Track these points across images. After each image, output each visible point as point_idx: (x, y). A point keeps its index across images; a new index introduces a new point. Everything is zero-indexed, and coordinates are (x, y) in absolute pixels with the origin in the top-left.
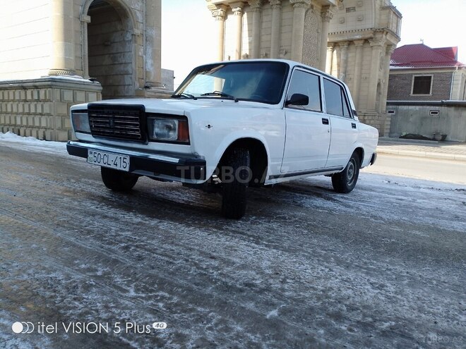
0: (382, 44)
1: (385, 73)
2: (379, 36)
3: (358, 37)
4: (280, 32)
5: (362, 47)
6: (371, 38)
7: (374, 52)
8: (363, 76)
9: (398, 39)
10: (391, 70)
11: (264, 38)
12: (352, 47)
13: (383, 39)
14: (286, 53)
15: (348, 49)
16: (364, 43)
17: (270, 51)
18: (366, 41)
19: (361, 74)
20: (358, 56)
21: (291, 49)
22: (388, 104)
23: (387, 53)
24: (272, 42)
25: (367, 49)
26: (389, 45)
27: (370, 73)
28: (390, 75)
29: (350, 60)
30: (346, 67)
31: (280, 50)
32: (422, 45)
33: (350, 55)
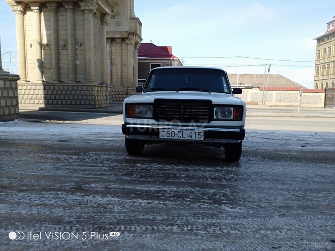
0: (133, 42)
1: (135, 61)
2: (131, 37)
3: (118, 36)
4: (74, 30)
5: (121, 43)
6: (127, 38)
7: (129, 47)
8: (124, 63)
9: (141, 39)
10: (139, 59)
11: (61, 32)
12: (114, 43)
13: (134, 39)
14: (81, 45)
15: (111, 43)
16: (122, 41)
17: (67, 43)
18: (123, 39)
19: (122, 61)
20: (119, 49)
21: (84, 42)
22: (139, 81)
23: (135, 48)
24: (69, 35)
25: (124, 45)
26: (136, 43)
27: (127, 61)
28: (138, 63)
29: (113, 51)
30: (111, 56)
31: (76, 43)
32: (152, 44)
33: (113, 48)
